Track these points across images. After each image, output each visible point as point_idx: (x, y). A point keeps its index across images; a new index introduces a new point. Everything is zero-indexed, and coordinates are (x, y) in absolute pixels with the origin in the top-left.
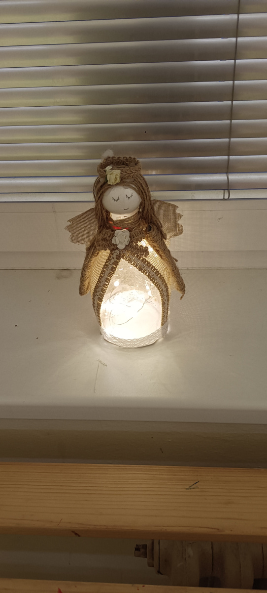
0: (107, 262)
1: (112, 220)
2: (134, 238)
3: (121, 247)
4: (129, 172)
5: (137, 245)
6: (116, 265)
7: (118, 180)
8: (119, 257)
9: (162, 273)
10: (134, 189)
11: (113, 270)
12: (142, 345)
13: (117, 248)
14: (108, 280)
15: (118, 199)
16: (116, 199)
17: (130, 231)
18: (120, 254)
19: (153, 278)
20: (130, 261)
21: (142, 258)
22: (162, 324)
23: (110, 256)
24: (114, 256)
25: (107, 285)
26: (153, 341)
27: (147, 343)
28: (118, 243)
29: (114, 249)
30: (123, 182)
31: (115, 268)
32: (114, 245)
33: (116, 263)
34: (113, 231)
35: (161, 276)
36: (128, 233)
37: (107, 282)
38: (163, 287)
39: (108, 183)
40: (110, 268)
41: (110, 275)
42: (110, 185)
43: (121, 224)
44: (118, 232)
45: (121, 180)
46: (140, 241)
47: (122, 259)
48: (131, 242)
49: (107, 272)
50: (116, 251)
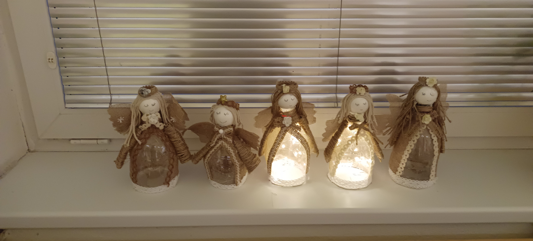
0: (279, 134)
1: (282, 112)
2: (294, 121)
3: (287, 125)
4: (293, 87)
5: (295, 125)
6: (284, 136)
7: (288, 91)
8: (286, 131)
9: (307, 141)
10: (295, 96)
11: (283, 138)
12: (295, 185)
13: (285, 126)
14: (279, 144)
15: (287, 100)
16: (286, 100)
17: (292, 117)
18: (286, 129)
19: (303, 144)
20: (291, 133)
21: (297, 132)
22: (306, 173)
23: (281, 131)
24: (283, 131)
25: (278, 147)
26: (301, 183)
27: (298, 184)
28: (286, 123)
29: (283, 127)
30: (290, 92)
31: (283, 137)
32: (283, 125)
33: (284, 134)
34: (283, 118)
35: (307, 143)
36: (291, 118)
37: (279, 145)
38: (308, 149)
39: (283, 92)
40: (281, 137)
41: (281, 141)
42: (284, 93)
43: (287, 114)
44: (285, 118)
45: (290, 91)
46: (297, 123)
47: (287, 132)
48: (292, 123)
49: (279, 140)
50: (284, 128)
